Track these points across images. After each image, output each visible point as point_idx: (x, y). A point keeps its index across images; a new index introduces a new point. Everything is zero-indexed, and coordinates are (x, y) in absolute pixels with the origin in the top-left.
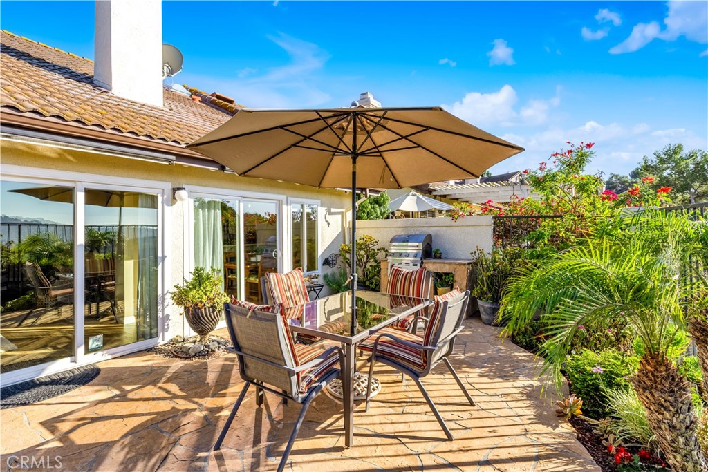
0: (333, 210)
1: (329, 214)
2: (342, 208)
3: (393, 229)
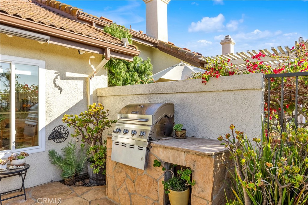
0: (68, 74)
1: (61, 79)
2: (85, 73)
3: (135, 97)
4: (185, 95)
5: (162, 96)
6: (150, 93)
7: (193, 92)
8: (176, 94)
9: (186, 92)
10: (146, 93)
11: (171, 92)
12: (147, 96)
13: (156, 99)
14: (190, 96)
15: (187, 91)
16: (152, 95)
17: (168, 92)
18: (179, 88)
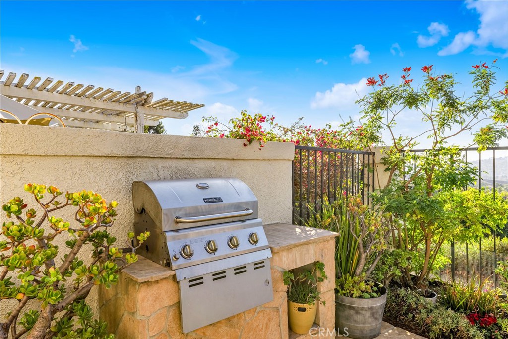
4: (213, 163)
5: (168, 163)
6: (139, 154)
7: (229, 159)
8: (197, 161)
9: (217, 158)
10: (127, 154)
11: (191, 157)
12: (124, 161)
13: (152, 170)
14: (222, 164)
15: (220, 158)
16: (139, 160)
17: (185, 157)
18: (206, 150)
